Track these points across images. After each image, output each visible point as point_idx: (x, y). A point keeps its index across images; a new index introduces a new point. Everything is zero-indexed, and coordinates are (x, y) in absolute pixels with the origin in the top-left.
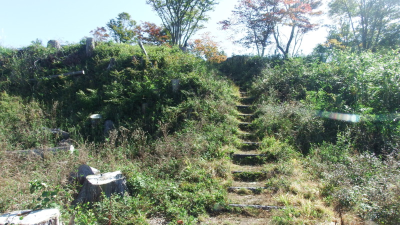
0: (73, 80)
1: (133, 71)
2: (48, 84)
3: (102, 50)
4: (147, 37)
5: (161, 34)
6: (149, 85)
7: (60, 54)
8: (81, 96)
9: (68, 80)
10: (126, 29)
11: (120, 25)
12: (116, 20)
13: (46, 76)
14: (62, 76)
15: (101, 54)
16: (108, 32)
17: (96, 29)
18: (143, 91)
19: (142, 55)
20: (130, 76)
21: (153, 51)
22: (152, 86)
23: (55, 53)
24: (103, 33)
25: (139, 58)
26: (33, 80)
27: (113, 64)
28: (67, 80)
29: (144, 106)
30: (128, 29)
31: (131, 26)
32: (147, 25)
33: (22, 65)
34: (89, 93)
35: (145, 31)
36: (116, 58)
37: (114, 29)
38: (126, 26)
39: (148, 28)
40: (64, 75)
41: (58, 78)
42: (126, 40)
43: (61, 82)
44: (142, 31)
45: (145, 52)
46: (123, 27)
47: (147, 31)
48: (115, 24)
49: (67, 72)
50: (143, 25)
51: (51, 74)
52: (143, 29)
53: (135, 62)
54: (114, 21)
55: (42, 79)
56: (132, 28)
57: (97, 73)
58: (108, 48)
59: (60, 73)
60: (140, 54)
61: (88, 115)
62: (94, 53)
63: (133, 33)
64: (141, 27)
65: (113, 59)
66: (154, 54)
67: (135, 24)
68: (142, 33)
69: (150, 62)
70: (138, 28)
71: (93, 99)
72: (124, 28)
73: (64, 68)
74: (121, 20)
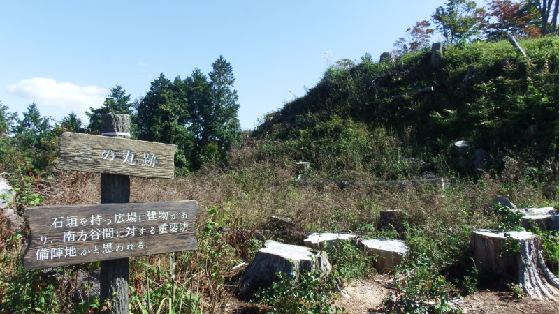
0: (421, 99)
1: (508, 81)
2: (391, 106)
3: (452, 56)
4: (496, 22)
5: (520, 14)
6: (539, 98)
7: (399, 68)
8: (437, 118)
9: (415, 99)
10: (460, 17)
11: (451, 13)
12: (445, 7)
13: (388, 97)
14: (406, 96)
15: (454, 62)
16: (433, 26)
17: (416, 25)
18: (528, 108)
19: (517, 57)
20: (502, 88)
21: (534, 48)
22: (545, 100)
23: (393, 68)
24: (425, 29)
25: (513, 61)
26: (373, 102)
27: (473, 73)
28: (413, 100)
29: (532, 128)
30: (463, 16)
31: (468, 10)
32: (495, 4)
33: (358, 87)
34: (446, 115)
35: (492, 15)
36: (475, 65)
37: (442, 21)
38: (460, 13)
39: (498, 9)
40: (409, 95)
41: (402, 98)
42: (462, 33)
43: (407, 103)
44: (488, 14)
45: (522, 50)
46: (456, 14)
47: (495, 14)
48: (443, 12)
49: (411, 90)
50: (489, 6)
51: (393, 94)
52: (487, 11)
53: (509, 67)
54: (442, 10)
55: (385, 101)
56: (470, 14)
57: (450, 88)
58: (461, 52)
59: (403, 92)
60: (514, 55)
61: (451, 142)
62: (443, 63)
63: (473, 21)
64: (486, 9)
65: (472, 67)
66: (537, 52)
67: (474, 7)
68: (486, 19)
69: (534, 65)
70: (481, 11)
71: (452, 122)
72: (458, 15)
73: (407, 85)
74: (451, 6)
